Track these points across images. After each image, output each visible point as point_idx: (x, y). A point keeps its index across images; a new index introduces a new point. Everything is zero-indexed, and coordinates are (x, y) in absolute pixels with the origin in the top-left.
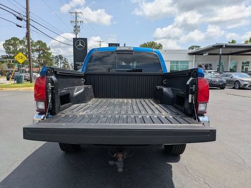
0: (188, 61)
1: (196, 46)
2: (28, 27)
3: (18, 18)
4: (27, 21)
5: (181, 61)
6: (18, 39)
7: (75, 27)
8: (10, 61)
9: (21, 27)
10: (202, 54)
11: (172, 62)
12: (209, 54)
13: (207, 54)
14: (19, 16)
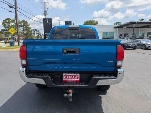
0: (114, 32)
1: (119, 23)
2: (16, 12)
3: (10, 7)
4: (16, 9)
5: (109, 32)
6: (11, 19)
7: (44, 11)
8: (6, 32)
9: (12, 12)
10: (123, 28)
11: (103, 33)
12: (127, 28)
13: (125, 28)
14: (10, 5)
